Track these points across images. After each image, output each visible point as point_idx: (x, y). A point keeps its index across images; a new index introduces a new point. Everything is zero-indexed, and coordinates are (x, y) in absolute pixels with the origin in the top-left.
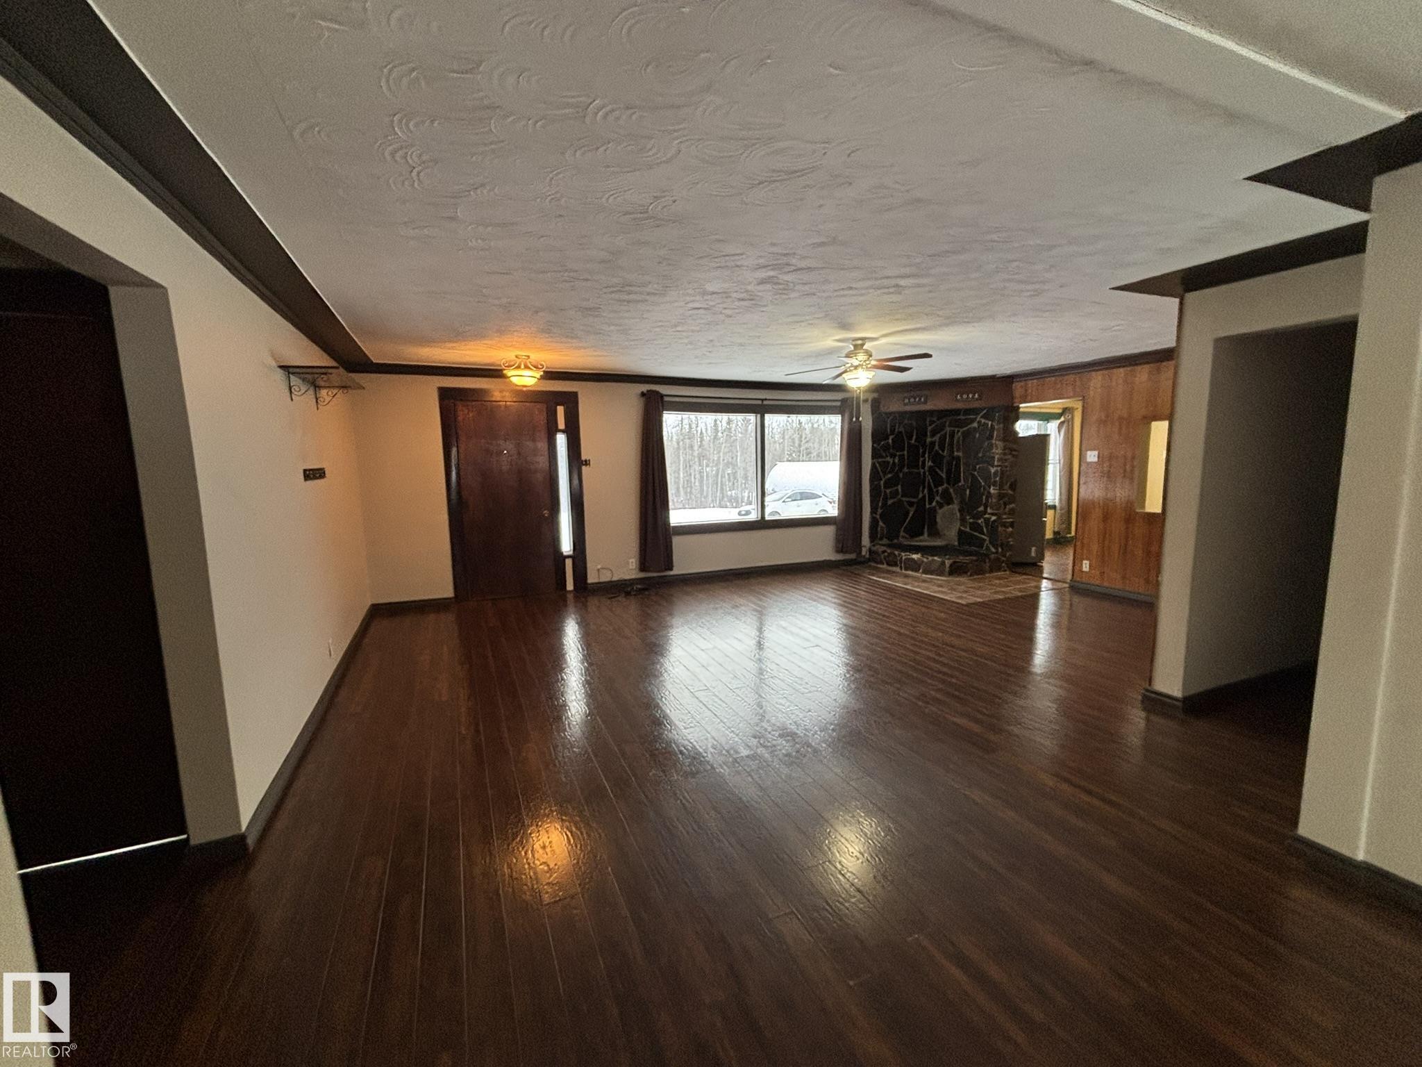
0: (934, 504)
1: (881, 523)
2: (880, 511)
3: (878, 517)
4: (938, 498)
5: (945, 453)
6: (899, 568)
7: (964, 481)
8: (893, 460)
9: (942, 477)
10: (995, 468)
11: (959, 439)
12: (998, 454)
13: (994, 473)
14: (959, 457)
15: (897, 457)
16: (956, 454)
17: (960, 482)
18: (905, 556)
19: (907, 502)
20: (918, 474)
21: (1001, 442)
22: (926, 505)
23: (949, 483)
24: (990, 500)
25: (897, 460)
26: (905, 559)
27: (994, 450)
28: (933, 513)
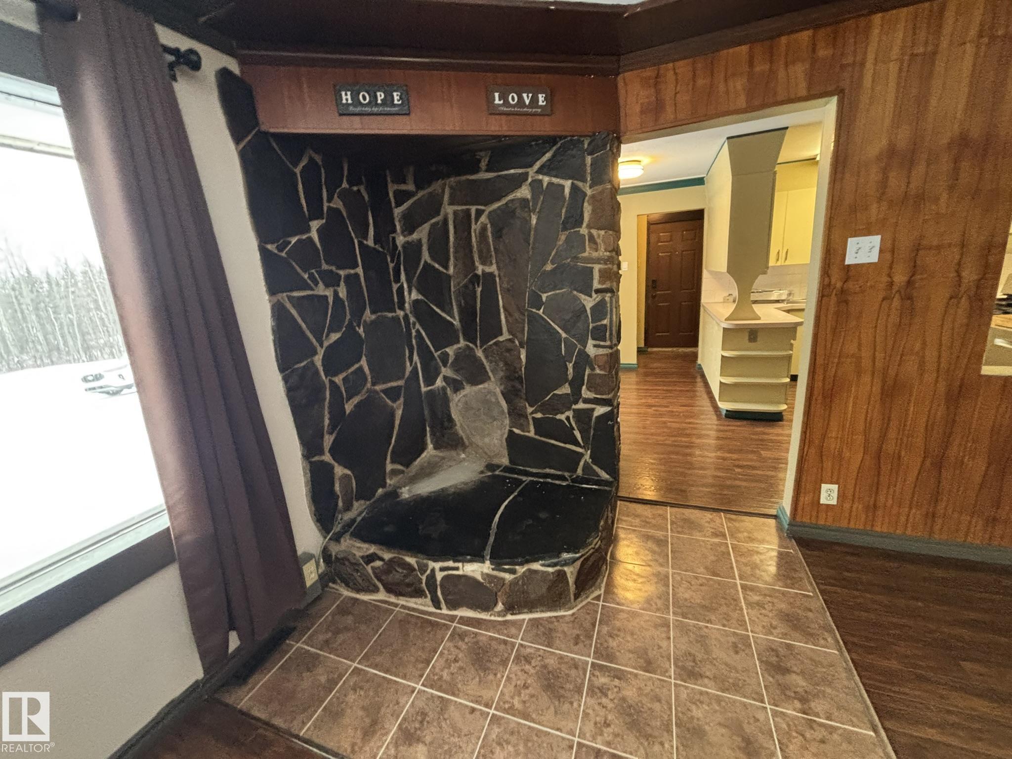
0: (439, 382)
1: (339, 471)
2: (328, 440)
3: (327, 457)
4: (446, 371)
5: (451, 271)
6: (428, 600)
7: (510, 332)
8: (336, 294)
9: (452, 324)
10: (594, 295)
11: (484, 229)
12: (598, 261)
13: (592, 309)
14: (491, 275)
15: (342, 283)
16: (480, 269)
17: (501, 334)
18: (442, 569)
19: (385, 391)
20: (397, 318)
21: (602, 232)
22: (424, 389)
23: (471, 338)
24: (588, 372)
25: (343, 292)
26: (444, 578)
27: (588, 252)
28: (440, 402)
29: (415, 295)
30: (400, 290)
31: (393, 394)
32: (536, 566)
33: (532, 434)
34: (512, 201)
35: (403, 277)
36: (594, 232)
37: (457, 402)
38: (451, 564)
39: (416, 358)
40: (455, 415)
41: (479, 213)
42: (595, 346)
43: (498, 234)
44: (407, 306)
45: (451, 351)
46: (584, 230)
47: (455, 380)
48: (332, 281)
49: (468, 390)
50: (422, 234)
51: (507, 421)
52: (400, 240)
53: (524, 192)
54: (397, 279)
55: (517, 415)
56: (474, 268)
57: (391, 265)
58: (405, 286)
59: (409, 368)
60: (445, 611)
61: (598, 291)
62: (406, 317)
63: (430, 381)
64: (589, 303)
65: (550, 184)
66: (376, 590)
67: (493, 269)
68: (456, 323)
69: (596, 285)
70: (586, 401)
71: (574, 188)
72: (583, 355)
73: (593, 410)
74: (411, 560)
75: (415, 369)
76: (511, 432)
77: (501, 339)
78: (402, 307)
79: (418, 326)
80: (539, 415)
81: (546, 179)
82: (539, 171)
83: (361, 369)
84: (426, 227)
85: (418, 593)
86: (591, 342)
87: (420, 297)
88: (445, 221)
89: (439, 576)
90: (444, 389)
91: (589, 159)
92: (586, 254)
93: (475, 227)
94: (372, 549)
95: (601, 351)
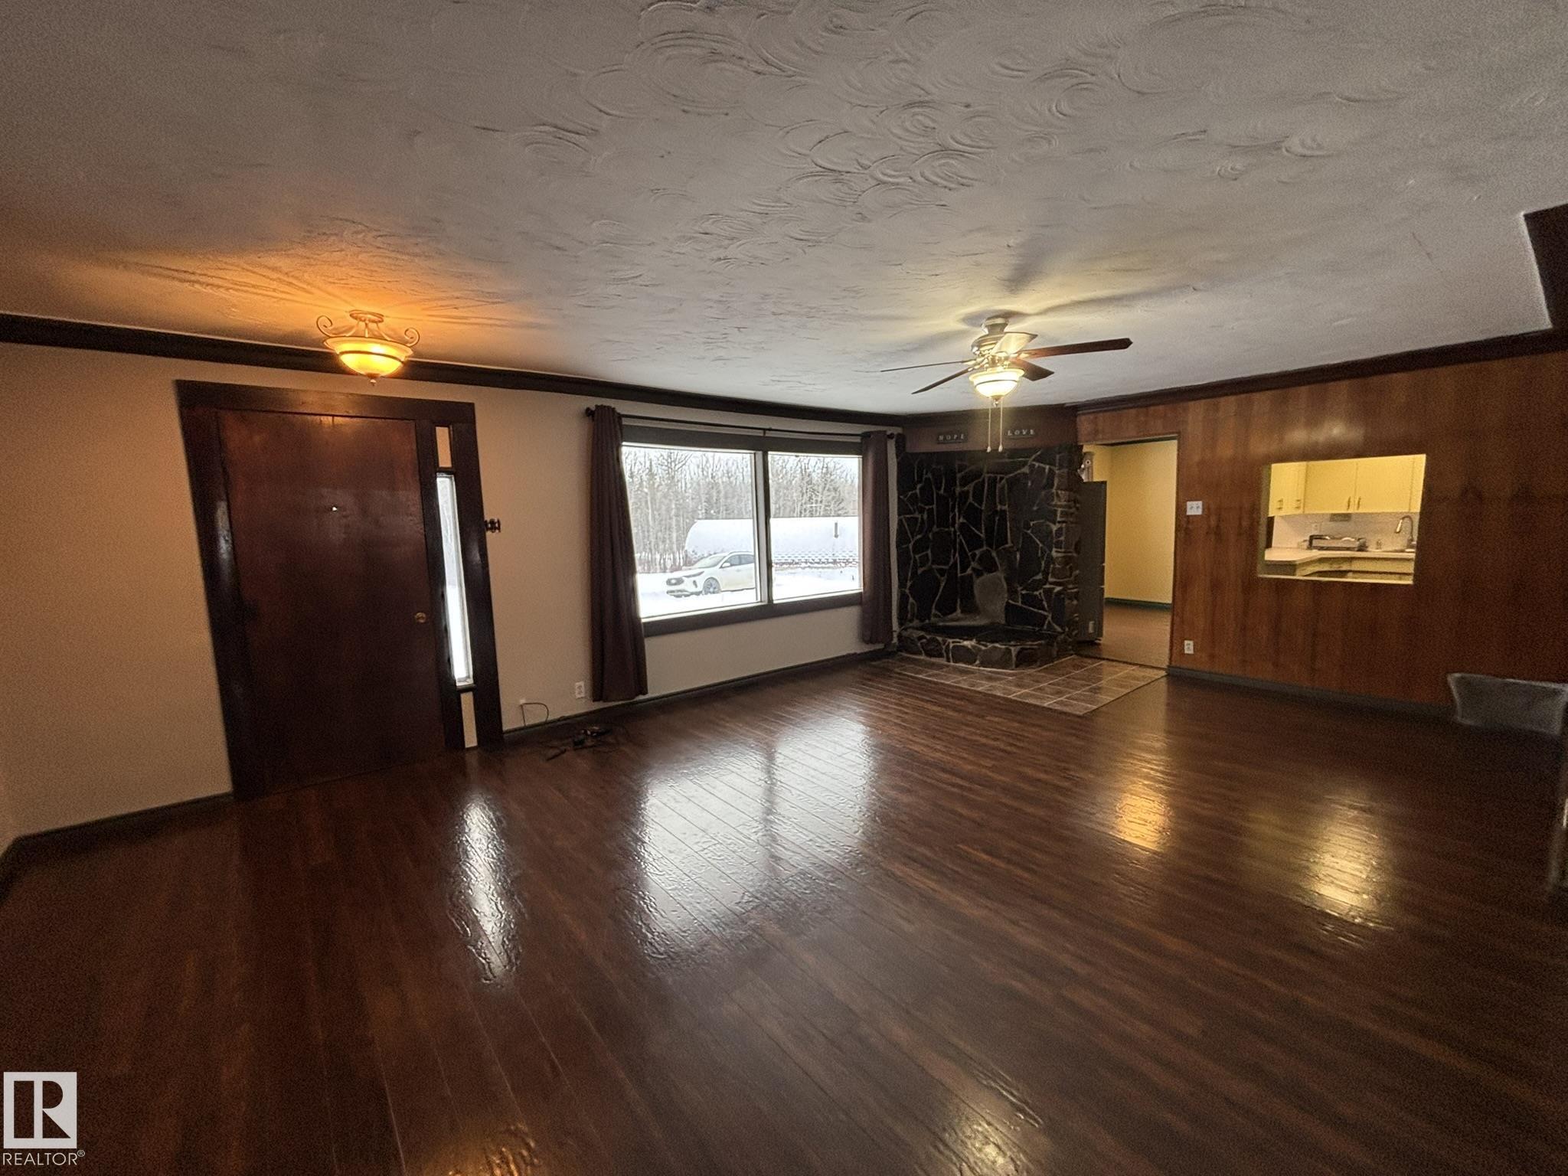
0: (969, 571)
1: (911, 600)
2: (909, 584)
3: (907, 591)
4: (974, 564)
5: (983, 507)
6: (945, 659)
7: (1012, 542)
8: (922, 516)
9: (980, 537)
10: (1057, 524)
11: (1003, 488)
12: (1061, 506)
13: (1056, 531)
14: (1005, 511)
15: (926, 513)
16: (999, 507)
17: (1007, 543)
18: (953, 642)
19: (938, 570)
20: (949, 533)
21: (1063, 492)
22: (959, 575)
23: (990, 545)
24: (1052, 566)
25: (925, 516)
26: (954, 647)
27: (1055, 501)
28: (968, 583)
29: (961, 520)
30: (954, 518)
31: (942, 572)
32: (997, 645)
33: (1020, 604)
34: (1019, 474)
35: (956, 510)
36: (1059, 492)
37: (978, 582)
38: (958, 640)
39: (957, 555)
40: (976, 592)
41: (1002, 479)
42: (1056, 552)
43: (1010, 490)
44: (956, 526)
45: (977, 552)
46: (1054, 491)
47: (978, 570)
48: (921, 511)
49: (986, 576)
50: (970, 487)
51: (1006, 595)
52: (958, 490)
53: (1026, 470)
54: (953, 511)
55: (1012, 592)
56: (996, 507)
57: (951, 503)
58: (957, 514)
59: (952, 561)
60: (952, 664)
61: (1059, 522)
62: (955, 532)
63: (963, 570)
64: (1054, 528)
65: (1039, 467)
66: (920, 654)
67: (1006, 507)
68: (982, 536)
69: (1059, 519)
70: (1051, 583)
71: (1050, 469)
72: (1050, 558)
73: (1054, 589)
74: (940, 639)
75: (955, 563)
76: (1008, 603)
77: (1007, 546)
78: (953, 526)
79: (961, 537)
80: (1024, 592)
81: (1037, 464)
82: (1034, 460)
83: (927, 554)
84: (972, 485)
85: (940, 655)
86: (1054, 549)
87: (965, 521)
88: (984, 480)
89: (951, 645)
90: (970, 576)
91: (1058, 456)
92: (1054, 503)
93: (998, 486)
94: (922, 633)
95: (1059, 555)
